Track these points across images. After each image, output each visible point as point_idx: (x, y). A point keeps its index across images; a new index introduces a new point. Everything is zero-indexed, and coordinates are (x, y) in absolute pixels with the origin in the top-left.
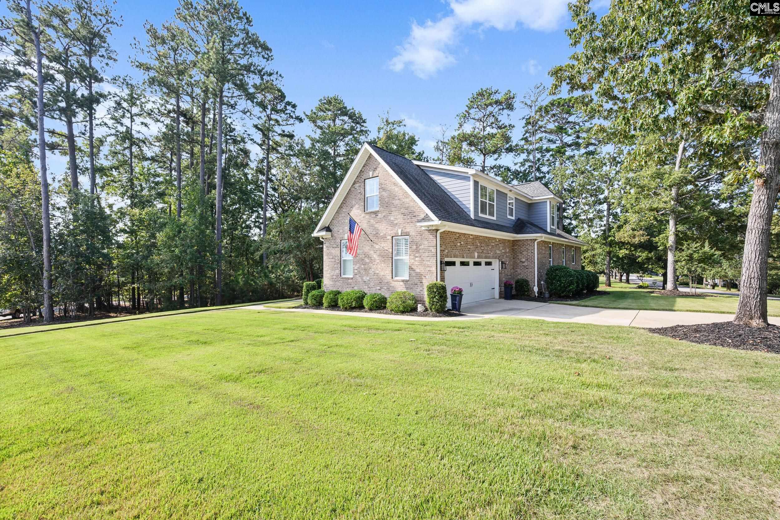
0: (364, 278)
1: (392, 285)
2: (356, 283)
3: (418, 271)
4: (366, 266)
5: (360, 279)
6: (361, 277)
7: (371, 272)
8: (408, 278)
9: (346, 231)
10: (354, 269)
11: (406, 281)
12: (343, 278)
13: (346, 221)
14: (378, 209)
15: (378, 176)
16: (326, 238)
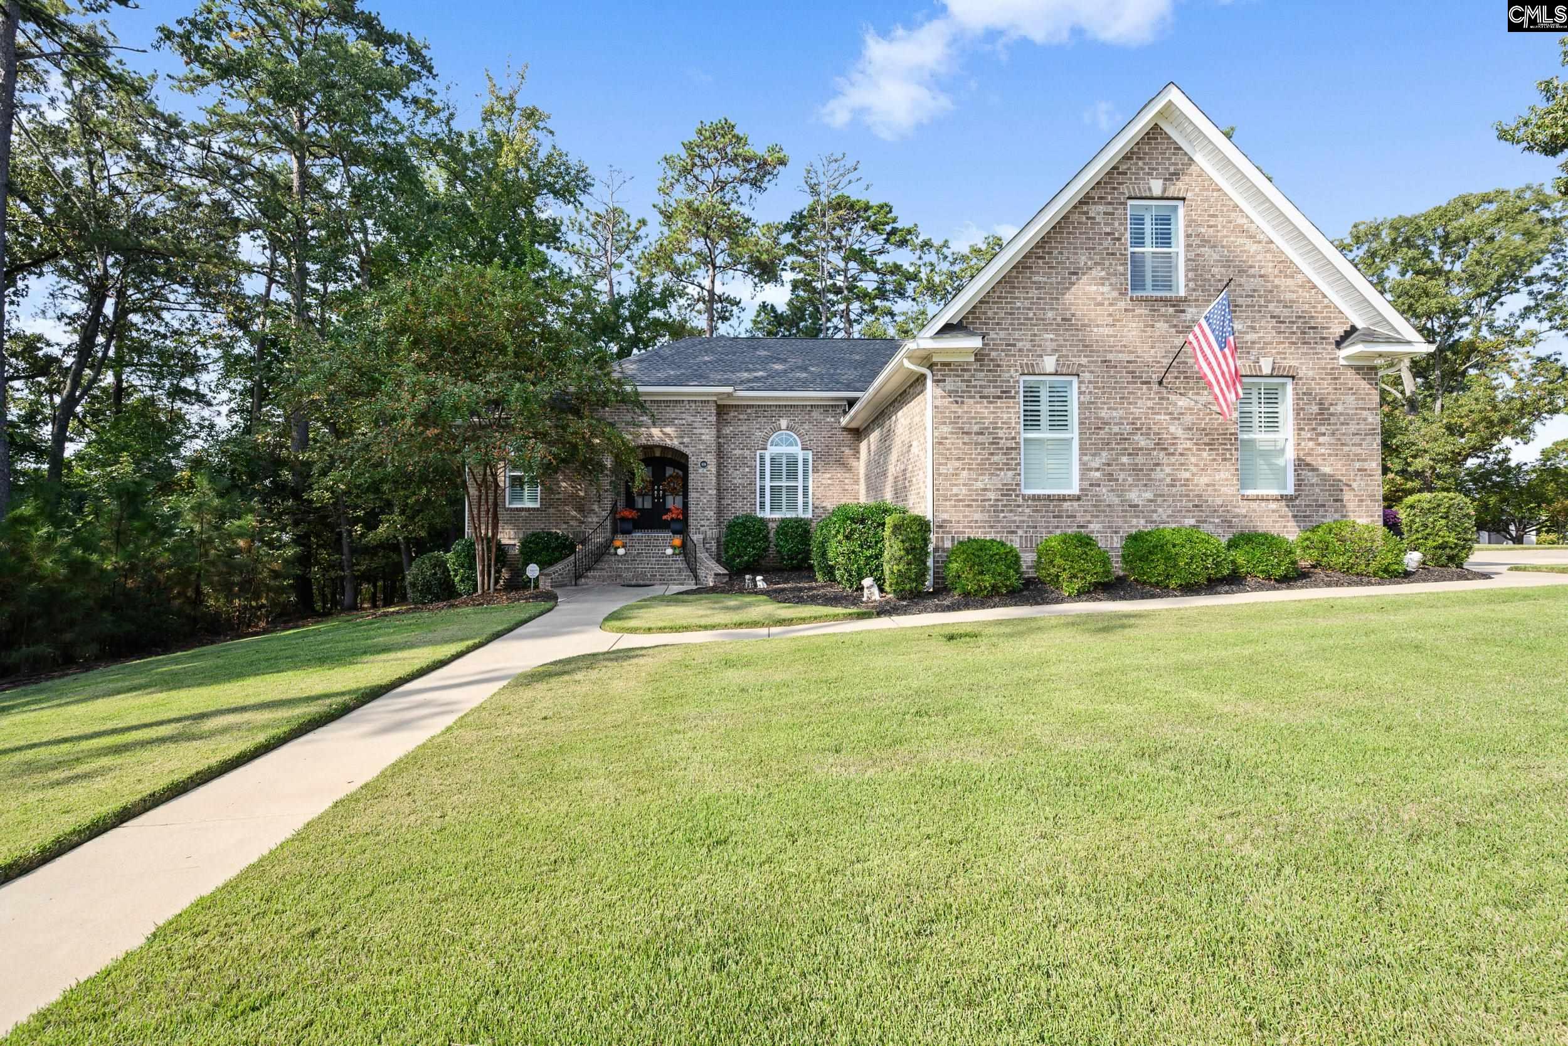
1: (1241, 511)
3: (1329, 469)
4: (1140, 460)
5: (1113, 500)
6: (1118, 491)
8: (1290, 491)
9: (1050, 346)
10: (1085, 469)
11: (1288, 499)
12: (1035, 498)
13: (1050, 314)
14: (1182, 293)
15: (1184, 199)
16: (945, 364)
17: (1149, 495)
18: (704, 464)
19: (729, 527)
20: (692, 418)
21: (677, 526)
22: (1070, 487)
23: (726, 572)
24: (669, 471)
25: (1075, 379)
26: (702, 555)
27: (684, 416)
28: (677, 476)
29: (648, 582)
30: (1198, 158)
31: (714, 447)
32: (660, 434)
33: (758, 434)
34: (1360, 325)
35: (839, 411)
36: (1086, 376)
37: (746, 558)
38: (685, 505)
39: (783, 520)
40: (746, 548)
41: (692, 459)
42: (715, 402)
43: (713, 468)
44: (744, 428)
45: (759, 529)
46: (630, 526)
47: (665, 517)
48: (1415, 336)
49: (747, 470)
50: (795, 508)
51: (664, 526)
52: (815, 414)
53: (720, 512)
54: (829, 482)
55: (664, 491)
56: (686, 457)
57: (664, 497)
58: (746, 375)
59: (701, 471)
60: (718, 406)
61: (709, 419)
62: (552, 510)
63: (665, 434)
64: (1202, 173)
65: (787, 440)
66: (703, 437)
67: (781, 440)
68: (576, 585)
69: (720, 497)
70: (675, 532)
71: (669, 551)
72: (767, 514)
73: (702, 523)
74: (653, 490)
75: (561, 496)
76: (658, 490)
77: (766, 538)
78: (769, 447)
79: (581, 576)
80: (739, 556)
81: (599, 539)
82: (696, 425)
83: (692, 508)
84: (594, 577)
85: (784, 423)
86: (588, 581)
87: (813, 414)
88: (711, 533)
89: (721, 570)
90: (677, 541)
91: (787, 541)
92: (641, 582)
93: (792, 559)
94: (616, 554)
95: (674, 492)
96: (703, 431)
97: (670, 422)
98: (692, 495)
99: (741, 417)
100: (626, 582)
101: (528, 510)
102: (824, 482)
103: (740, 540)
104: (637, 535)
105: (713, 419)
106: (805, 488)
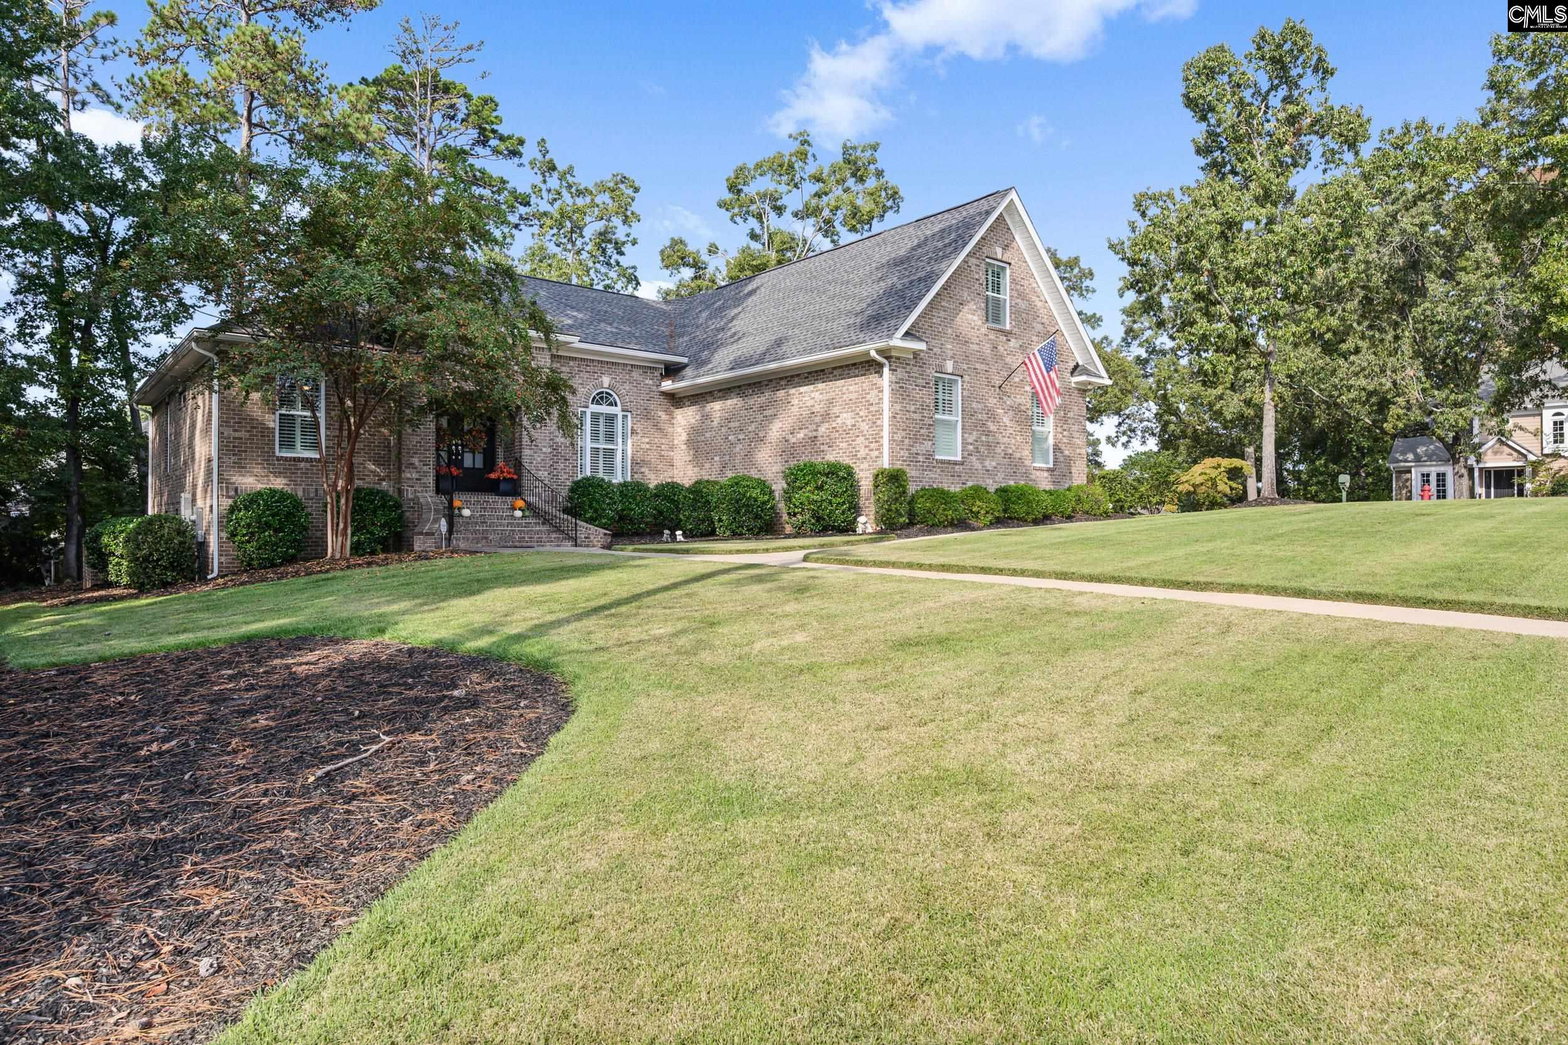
0: (987, 463)
1: (1033, 477)
2: (972, 472)
3: (1067, 453)
4: (991, 439)
5: (978, 465)
6: (981, 460)
7: (998, 450)
8: (1051, 465)
9: (950, 353)
10: (965, 443)
11: (1049, 470)
12: (942, 462)
13: (950, 331)
14: (1008, 327)
15: (1010, 264)
16: (898, 358)
17: (994, 464)
22: (956, 456)
25: (959, 379)
30: (1017, 237)
33: (580, 389)
34: (1080, 363)
35: (657, 373)
36: (966, 378)
48: (1104, 373)
50: (613, 470)
64: (1019, 249)
65: (607, 399)
67: (601, 398)
78: (590, 404)
85: (605, 381)
87: (634, 374)
102: (643, 446)
106: (624, 452)
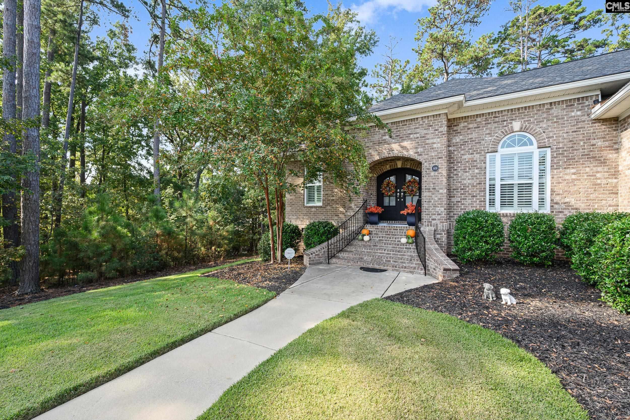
18: (436, 168)
19: (458, 222)
20: (425, 132)
21: (412, 219)
23: (457, 267)
24: (409, 178)
26: (431, 246)
27: (418, 130)
28: (414, 181)
29: (382, 267)
31: (445, 153)
32: (399, 148)
33: (488, 138)
35: (590, 102)
37: (478, 252)
38: (419, 202)
39: (519, 216)
40: (477, 242)
41: (425, 165)
42: (446, 114)
43: (444, 171)
44: (474, 135)
45: (492, 224)
46: (376, 218)
47: (402, 212)
49: (477, 171)
50: (529, 203)
51: (402, 218)
52: (555, 111)
53: (450, 208)
54: (574, 177)
55: (405, 193)
56: (420, 164)
57: (404, 197)
58: (475, 92)
59: (433, 174)
60: (449, 120)
61: (440, 130)
62: (329, 207)
63: (402, 147)
65: (520, 141)
66: (435, 146)
67: (514, 141)
68: (329, 263)
69: (450, 196)
70: (410, 224)
71: (404, 240)
72: (497, 209)
73: (434, 217)
74: (396, 192)
75: (334, 198)
76: (400, 192)
77: (500, 233)
78: (499, 149)
79: (334, 256)
80: (470, 249)
81: (353, 227)
82: (428, 136)
83: (425, 205)
84: (343, 258)
85: (516, 125)
86: (337, 261)
87: (553, 111)
88: (443, 226)
89: (452, 265)
90: (411, 231)
91: (526, 238)
92: (377, 267)
93: (533, 256)
94: (363, 240)
95: (412, 193)
96: (435, 141)
97: (408, 137)
98: (425, 194)
99: (471, 126)
100: (365, 265)
101: (316, 207)
102: (567, 177)
103: (471, 234)
104: (383, 225)
105: (444, 129)
106: (542, 186)
